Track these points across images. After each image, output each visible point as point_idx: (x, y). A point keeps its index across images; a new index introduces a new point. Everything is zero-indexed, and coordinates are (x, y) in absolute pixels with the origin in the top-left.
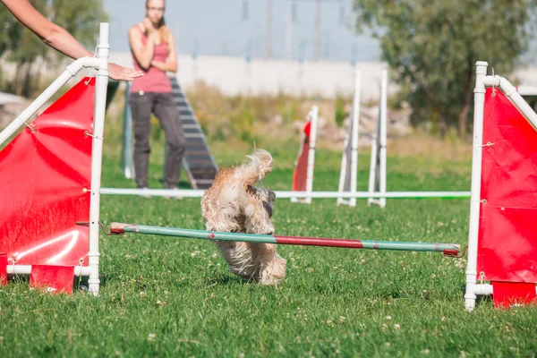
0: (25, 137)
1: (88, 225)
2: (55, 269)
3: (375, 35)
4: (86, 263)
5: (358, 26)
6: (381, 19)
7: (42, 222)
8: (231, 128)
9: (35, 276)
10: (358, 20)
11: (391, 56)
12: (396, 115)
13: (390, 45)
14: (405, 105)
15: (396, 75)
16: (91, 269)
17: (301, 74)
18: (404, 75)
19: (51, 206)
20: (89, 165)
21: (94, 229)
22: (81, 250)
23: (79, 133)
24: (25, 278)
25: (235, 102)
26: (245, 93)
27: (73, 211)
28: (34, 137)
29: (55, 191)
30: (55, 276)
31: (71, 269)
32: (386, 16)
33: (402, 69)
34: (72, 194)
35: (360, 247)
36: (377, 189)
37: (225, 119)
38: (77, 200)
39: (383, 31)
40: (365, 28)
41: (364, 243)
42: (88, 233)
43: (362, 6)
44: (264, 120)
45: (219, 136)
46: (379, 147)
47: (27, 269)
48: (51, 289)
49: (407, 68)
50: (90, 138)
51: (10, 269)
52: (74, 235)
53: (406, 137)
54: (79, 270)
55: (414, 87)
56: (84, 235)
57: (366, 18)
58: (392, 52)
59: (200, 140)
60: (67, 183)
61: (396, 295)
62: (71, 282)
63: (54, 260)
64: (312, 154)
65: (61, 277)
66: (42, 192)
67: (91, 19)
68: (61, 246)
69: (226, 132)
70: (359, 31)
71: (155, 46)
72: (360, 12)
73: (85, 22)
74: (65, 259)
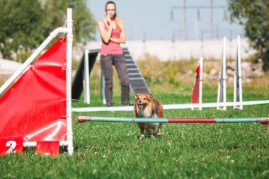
0: (30, 72)
1: (65, 118)
2: (49, 143)
3: (241, 23)
4: (66, 139)
5: (231, 18)
6: (244, 14)
7: (41, 118)
8: (164, 77)
9: (38, 147)
10: (231, 15)
11: (250, 34)
12: (255, 66)
13: (250, 28)
14: (260, 60)
15: (254, 44)
16: (69, 142)
17: (202, 47)
18: (258, 44)
19: (46, 109)
20: (65, 86)
21: (69, 120)
22: (63, 132)
23: (59, 68)
24: (33, 148)
25: (167, 64)
26: (172, 59)
27: (57, 111)
28: (34, 72)
29: (47, 101)
30: (49, 146)
31: (58, 142)
32: (246, 12)
33: (257, 41)
34: (56, 102)
35: (215, 122)
36: (238, 100)
37: (160, 73)
38: (59, 105)
39: (245, 20)
40: (235, 19)
41: (217, 120)
42: (66, 123)
43: (233, 8)
44: (183, 73)
45: (158, 82)
46: (238, 78)
47: (34, 144)
48: (47, 154)
49: (259, 40)
50: (65, 72)
51: (25, 144)
52: (59, 124)
53: (261, 77)
54: (62, 143)
55: (264, 50)
56: (64, 123)
57: (236, 14)
58: (251, 32)
59: (142, 81)
60: (53, 96)
61: (235, 147)
62: (58, 150)
63: (48, 138)
64: (201, 83)
65: (53, 147)
66: (40, 102)
67: (88, 24)
68: (52, 131)
69: (161, 79)
70: (232, 21)
71: (112, 30)
72: (232, 11)
73: (85, 26)
74: (55, 137)
